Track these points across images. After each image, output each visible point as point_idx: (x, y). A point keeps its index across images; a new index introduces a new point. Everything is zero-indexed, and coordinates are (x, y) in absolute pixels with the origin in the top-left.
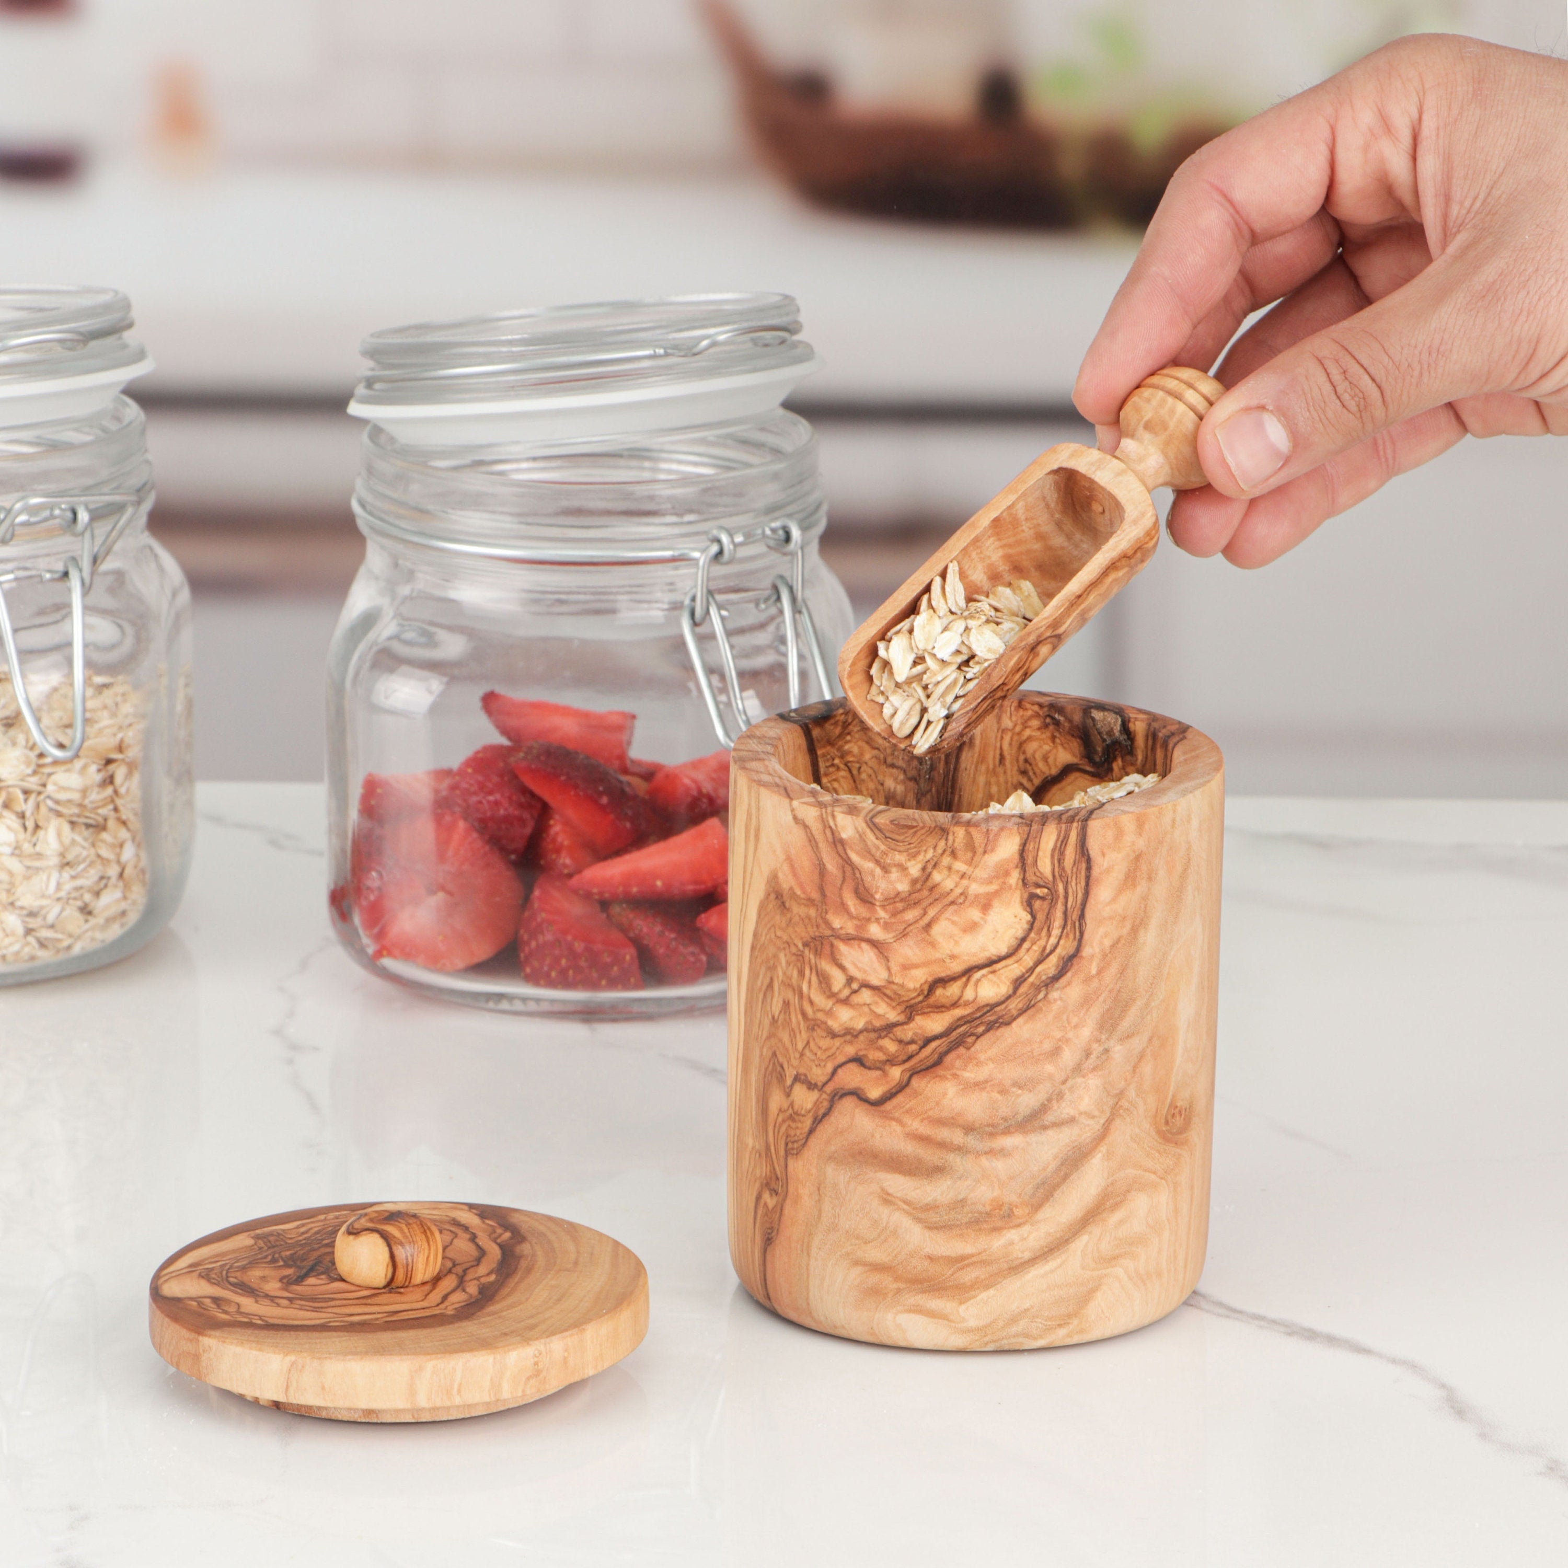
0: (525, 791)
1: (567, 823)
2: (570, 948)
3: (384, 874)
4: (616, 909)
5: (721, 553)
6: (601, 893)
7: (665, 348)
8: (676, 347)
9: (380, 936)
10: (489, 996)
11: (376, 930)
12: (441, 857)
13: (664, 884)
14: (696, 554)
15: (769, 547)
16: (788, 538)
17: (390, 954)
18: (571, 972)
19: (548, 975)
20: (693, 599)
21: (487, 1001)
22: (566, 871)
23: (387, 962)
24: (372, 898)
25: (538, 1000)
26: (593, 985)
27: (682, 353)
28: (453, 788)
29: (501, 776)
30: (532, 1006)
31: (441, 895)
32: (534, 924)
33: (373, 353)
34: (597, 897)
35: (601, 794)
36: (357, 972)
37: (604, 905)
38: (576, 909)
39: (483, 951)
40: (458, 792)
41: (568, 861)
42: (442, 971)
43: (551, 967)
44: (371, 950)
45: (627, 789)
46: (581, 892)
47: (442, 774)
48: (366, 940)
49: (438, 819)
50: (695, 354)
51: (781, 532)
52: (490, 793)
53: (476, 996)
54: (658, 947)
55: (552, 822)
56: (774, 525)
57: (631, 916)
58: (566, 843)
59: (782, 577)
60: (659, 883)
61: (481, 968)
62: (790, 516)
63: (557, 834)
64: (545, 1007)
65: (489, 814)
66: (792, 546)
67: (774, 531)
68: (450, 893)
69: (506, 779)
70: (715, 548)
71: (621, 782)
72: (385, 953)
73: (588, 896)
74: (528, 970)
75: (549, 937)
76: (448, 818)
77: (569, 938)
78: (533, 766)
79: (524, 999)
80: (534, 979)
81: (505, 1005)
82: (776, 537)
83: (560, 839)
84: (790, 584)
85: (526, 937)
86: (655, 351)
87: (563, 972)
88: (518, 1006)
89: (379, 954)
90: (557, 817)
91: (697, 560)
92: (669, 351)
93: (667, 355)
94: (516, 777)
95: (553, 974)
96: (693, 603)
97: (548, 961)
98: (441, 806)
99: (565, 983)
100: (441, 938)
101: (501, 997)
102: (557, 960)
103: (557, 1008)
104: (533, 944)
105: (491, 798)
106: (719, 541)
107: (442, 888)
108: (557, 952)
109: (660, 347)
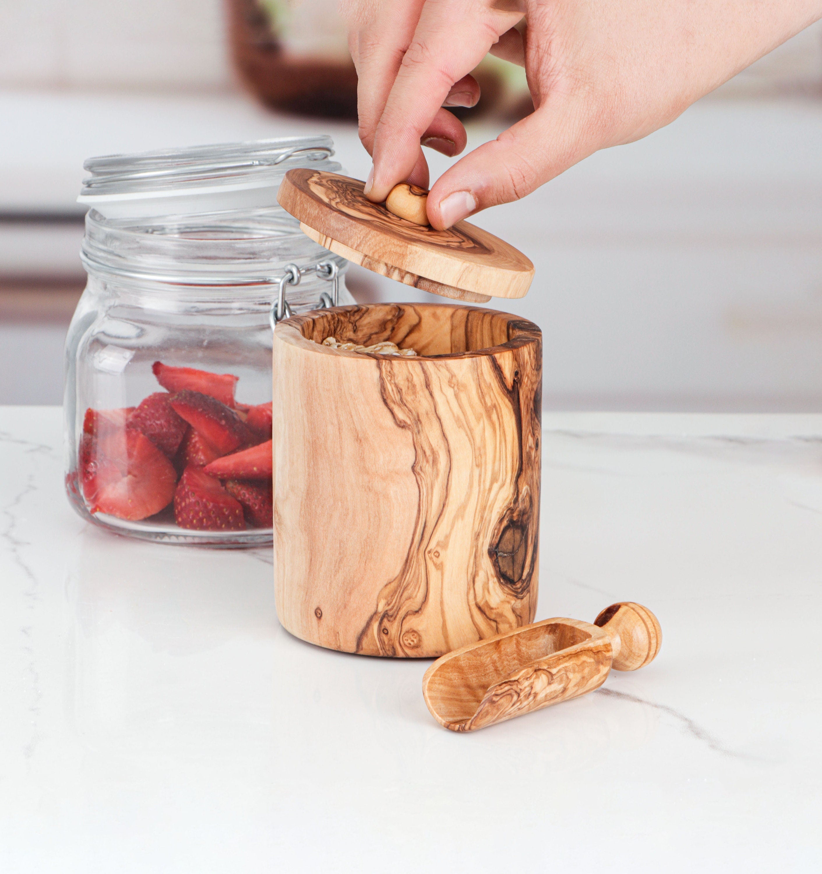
0: (177, 417)
1: (201, 436)
2: (205, 506)
3: (98, 464)
4: (230, 485)
5: (293, 278)
6: (222, 475)
7: (259, 161)
8: (266, 160)
9: (95, 500)
10: (157, 534)
11: (93, 497)
12: (130, 455)
13: (258, 469)
14: (278, 280)
15: (319, 277)
16: (330, 271)
17: (101, 510)
18: (205, 520)
19: (192, 521)
20: (276, 306)
21: (156, 537)
22: (201, 463)
23: (98, 515)
24: (91, 478)
25: (185, 536)
26: (218, 528)
27: (269, 163)
28: (136, 416)
29: (164, 409)
30: (182, 540)
31: (130, 476)
32: (184, 493)
33: (90, 167)
34: (219, 477)
35: (221, 419)
36: (81, 521)
37: (223, 481)
38: (208, 484)
39: (155, 508)
40: (139, 419)
41: (202, 457)
42: (130, 520)
43: (194, 518)
44: (89, 509)
45: (235, 417)
46: (211, 474)
47: (130, 410)
48: (86, 503)
49: (128, 433)
50: (276, 164)
51: (326, 268)
52: (158, 419)
53: (150, 534)
54: (254, 506)
55: (193, 436)
56: (322, 264)
57: (239, 488)
58: (201, 448)
59: (326, 294)
60: (255, 469)
61: (152, 519)
62: (331, 259)
63: (196, 442)
64: (189, 540)
65: (157, 431)
66: (332, 276)
67: (322, 267)
68: (135, 476)
69: (167, 411)
70: (289, 276)
71: (233, 413)
72: (98, 509)
73: (215, 476)
74: (180, 519)
75: (192, 500)
76: (134, 433)
77: (204, 500)
78: (183, 403)
79: (177, 536)
80: (183, 524)
81: (166, 539)
82: (323, 270)
83: (198, 445)
84: (331, 297)
85: (179, 500)
86: (253, 163)
87: (201, 520)
88: (174, 540)
89: (94, 510)
90: (196, 433)
91: (279, 283)
92: (262, 162)
93: (261, 165)
94: (172, 409)
95: (195, 521)
96: (276, 308)
97: (192, 514)
98: (130, 426)
99: (201, 526)
100: (130, 501)
101: (164, 534)
102: (197, 513)
103: (196, 540)
104: (183, 504)
105: (158, 422)
106: (291, 272)
107: (129, 473)
108: (197, 508)
109: (256, 160)
